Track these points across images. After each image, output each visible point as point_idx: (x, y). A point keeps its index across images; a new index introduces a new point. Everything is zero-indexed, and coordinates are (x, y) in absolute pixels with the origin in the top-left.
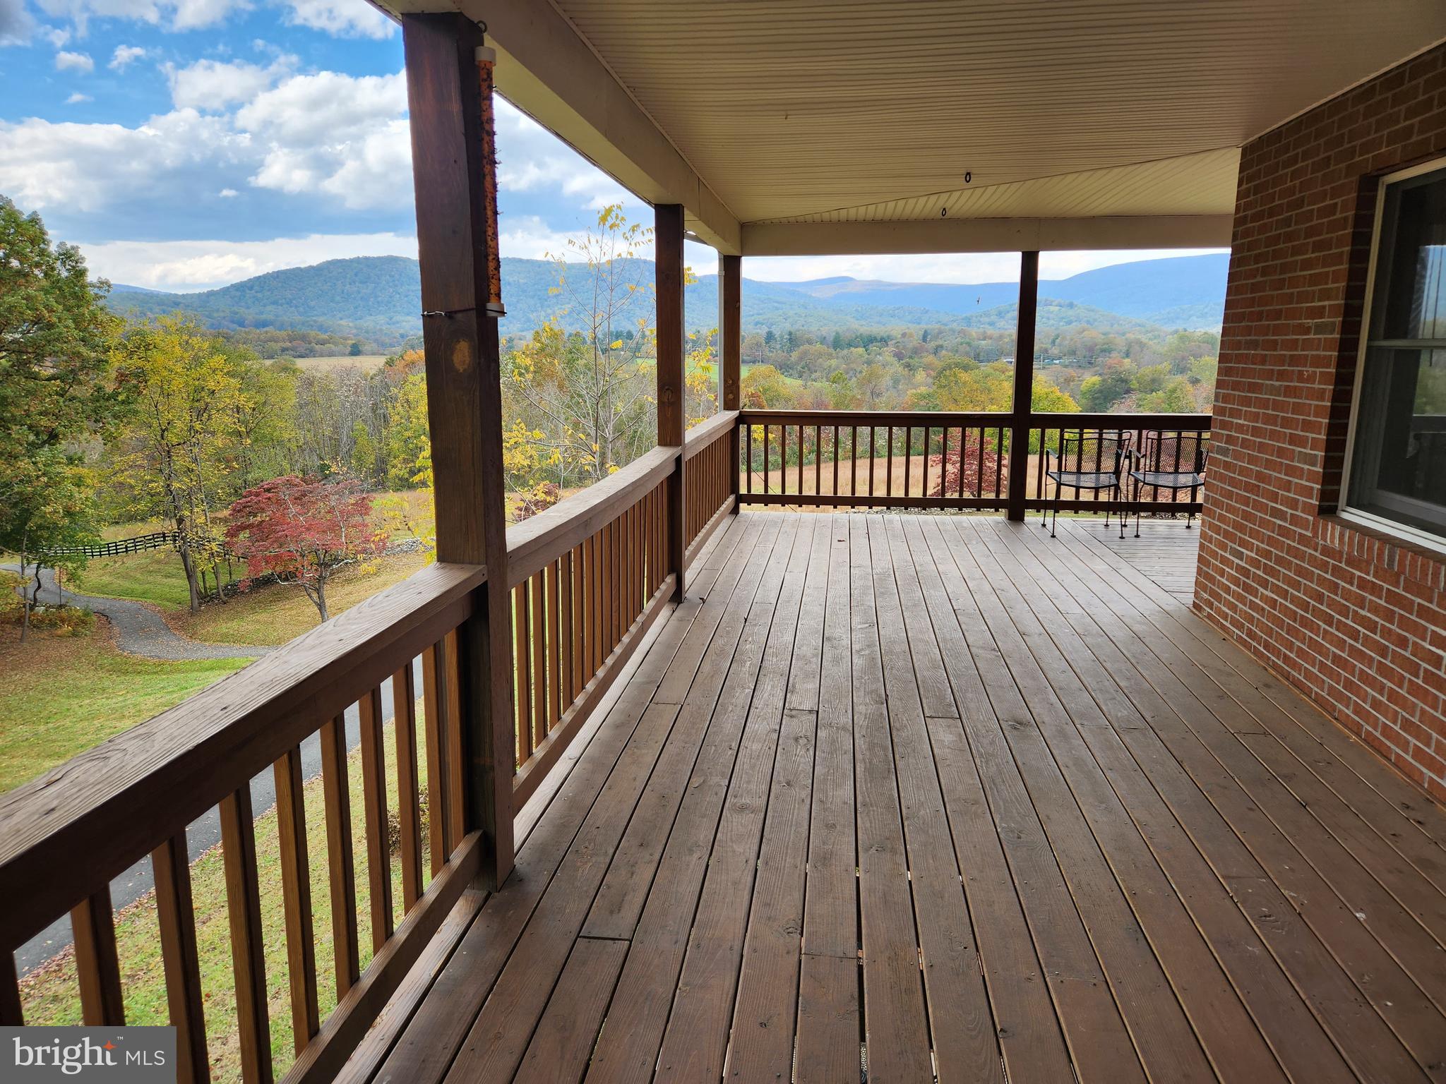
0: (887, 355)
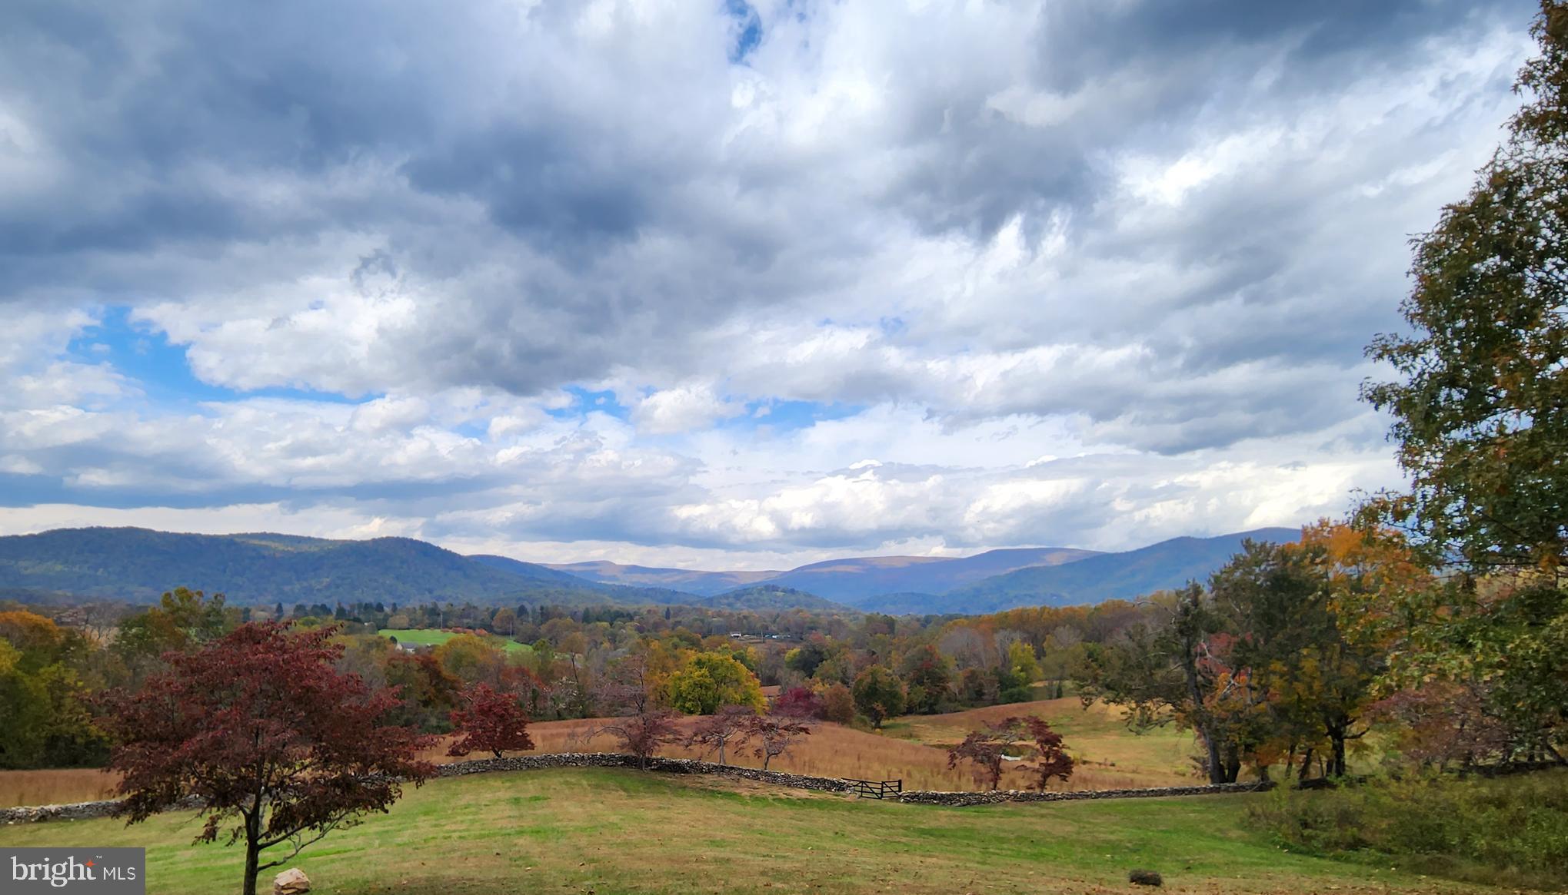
0: (629, 629)
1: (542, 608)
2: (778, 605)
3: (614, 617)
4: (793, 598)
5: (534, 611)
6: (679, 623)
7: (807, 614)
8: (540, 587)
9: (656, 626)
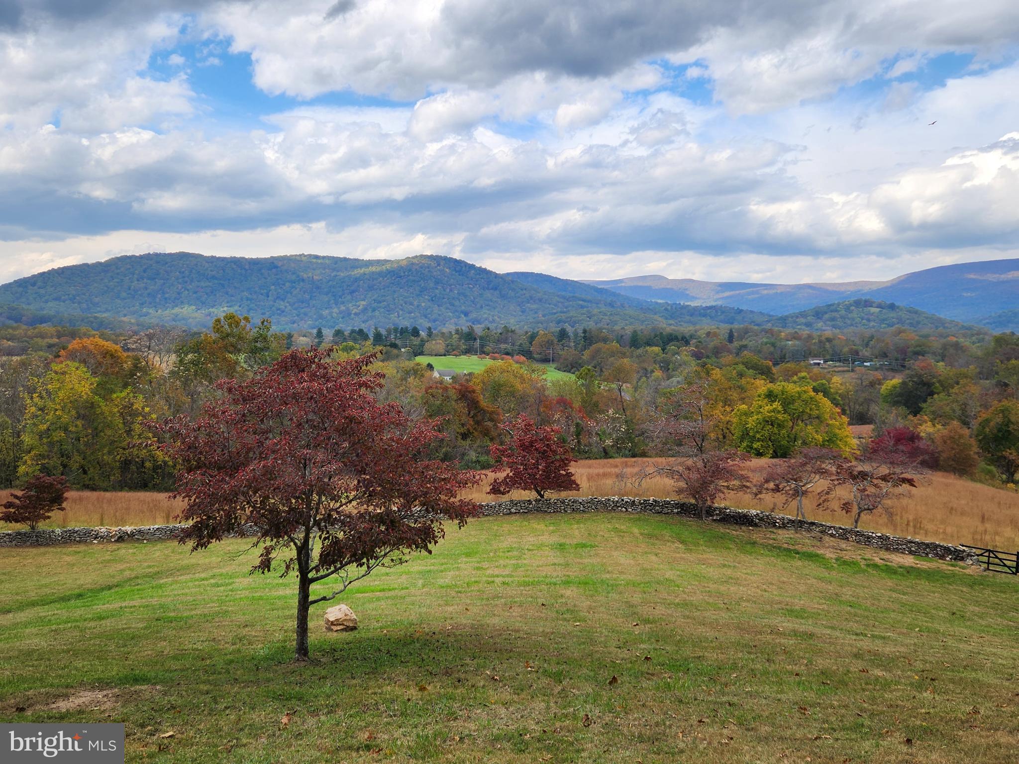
0: (684, 355)
1: (585, 331)
2: (872, 324)
3: (667, 340)
4: (892, 314)
5: (576, 335)
6: (745, 347)
7: (911, 337)
8: (582, 307)
9: (717, 352)
